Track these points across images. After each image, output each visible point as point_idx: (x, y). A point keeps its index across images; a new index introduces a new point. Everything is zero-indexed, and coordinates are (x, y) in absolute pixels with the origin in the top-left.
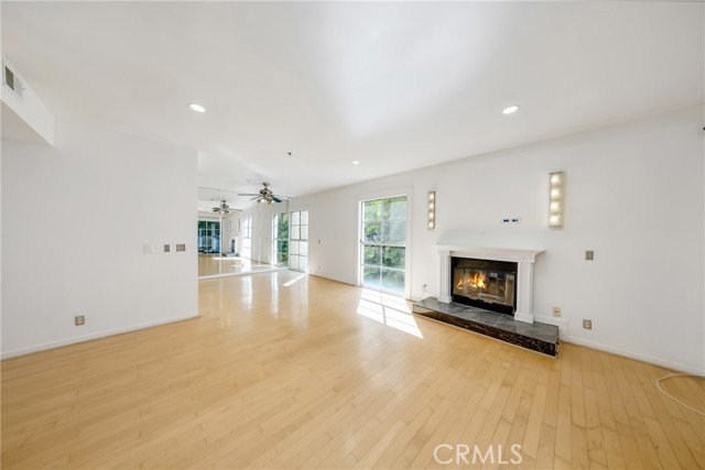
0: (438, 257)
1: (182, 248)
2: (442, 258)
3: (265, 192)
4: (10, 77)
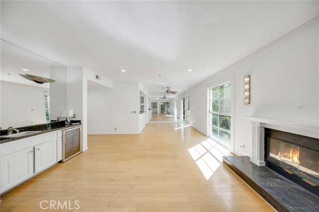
0: (251, 126)
1: (135, 112)
2: (254, 127)
3: (167, 91)
4: (97, 77)
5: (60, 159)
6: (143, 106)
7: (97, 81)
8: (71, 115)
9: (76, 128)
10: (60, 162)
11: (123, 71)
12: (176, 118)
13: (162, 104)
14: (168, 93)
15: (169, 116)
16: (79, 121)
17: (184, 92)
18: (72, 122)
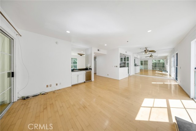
3: (145, 51)
4: (98, 50)
5: (84, 81)
6: (129, 63)
7: (98, 52)
8: (89, 66)
9: (90, 71)
10: (85, 82)
11: (106, 45)
12: (169, 75)
13: (154, 61)
14: (146, 52)
15: (161, 72)
16: (91, 69)
17: (174, 48)
18: (90, 69)
